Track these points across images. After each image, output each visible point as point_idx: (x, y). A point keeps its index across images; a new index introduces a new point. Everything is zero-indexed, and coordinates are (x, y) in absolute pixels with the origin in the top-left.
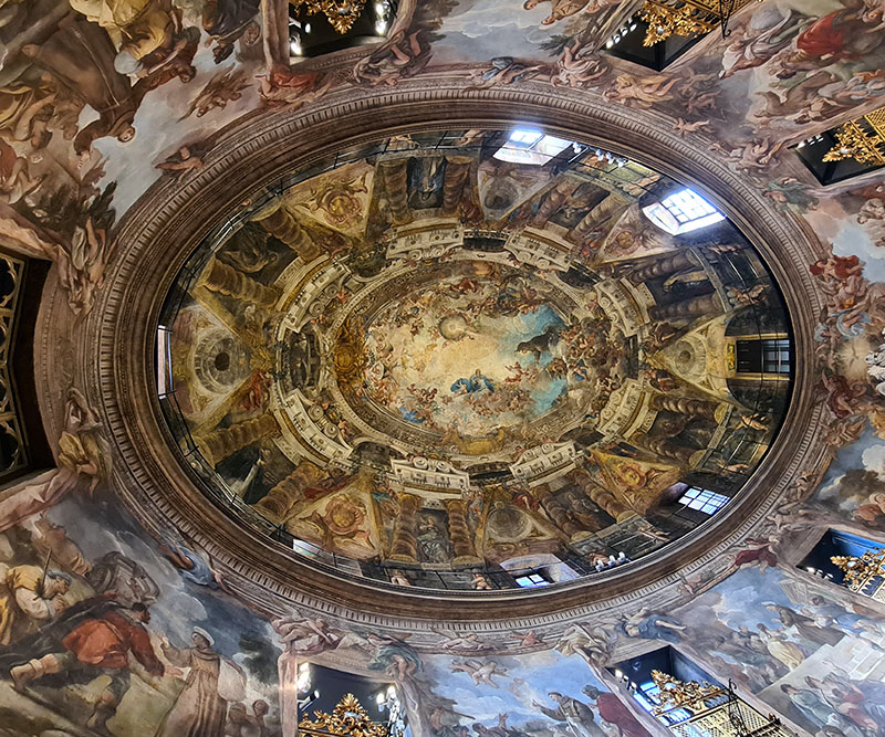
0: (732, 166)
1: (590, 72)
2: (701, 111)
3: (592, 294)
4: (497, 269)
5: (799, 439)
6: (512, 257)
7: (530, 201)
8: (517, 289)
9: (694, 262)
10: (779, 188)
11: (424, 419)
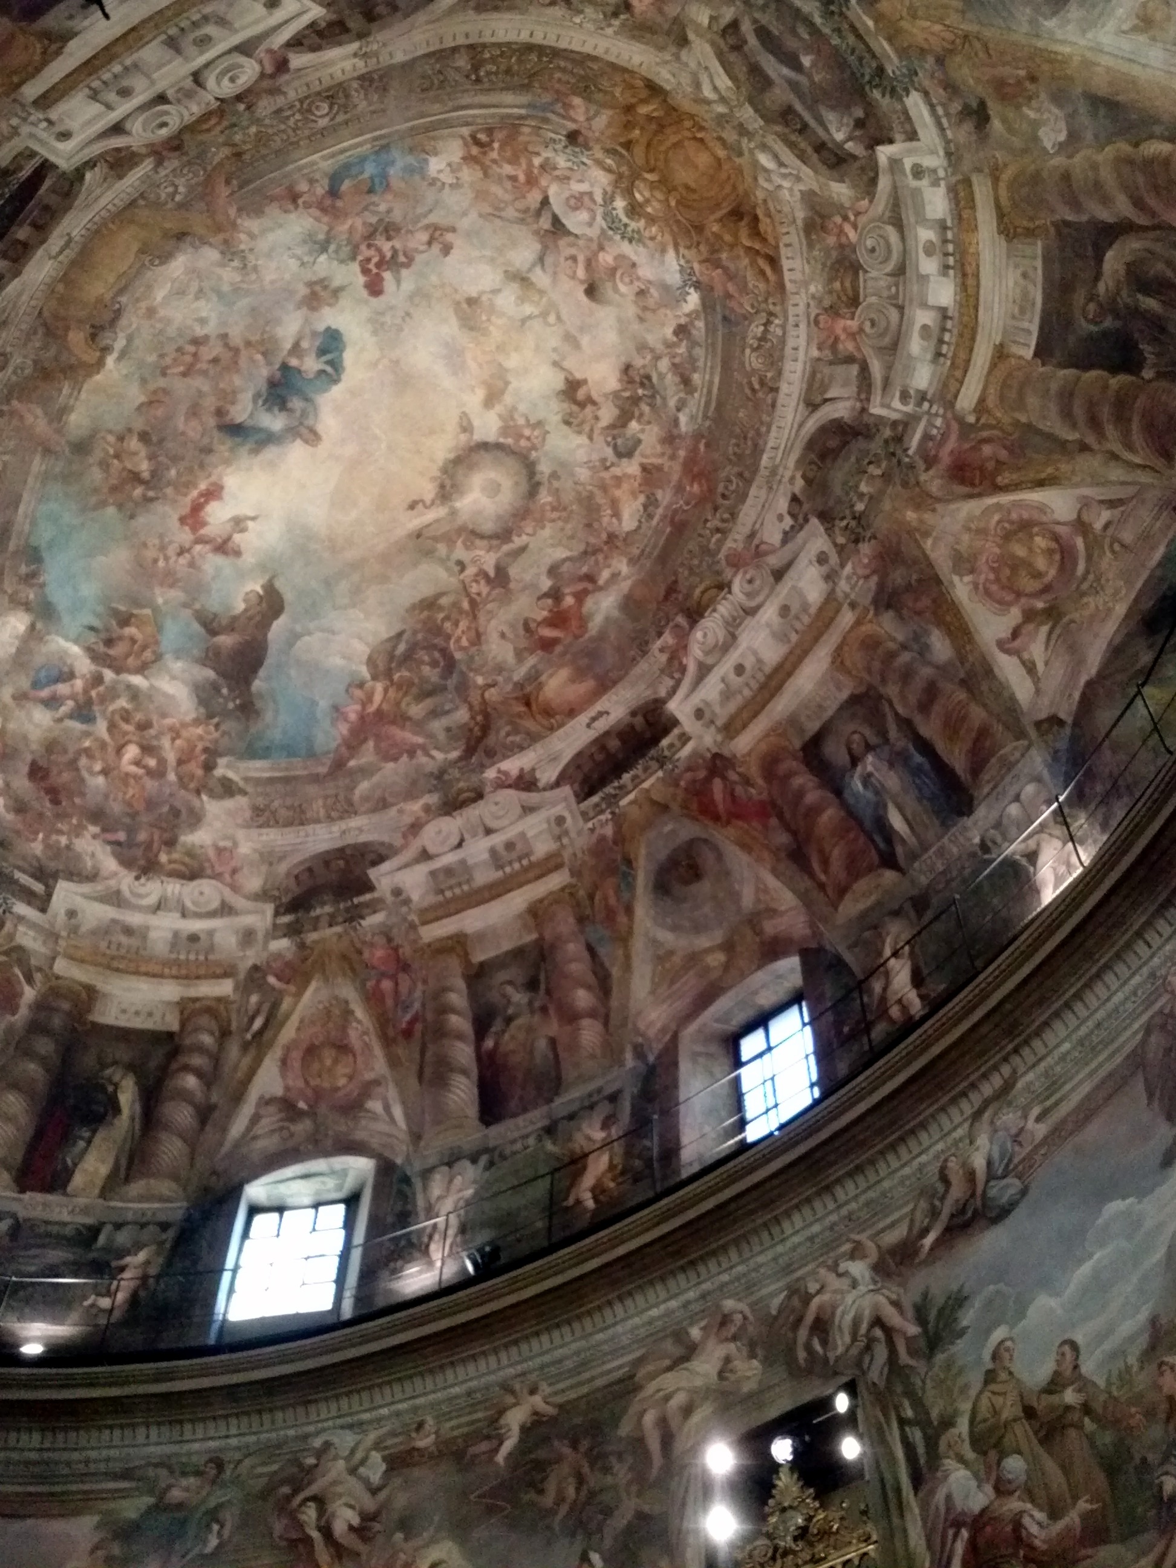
0: (345, 1440)
1: (822, 1327)
2: (541, 1467)
3: (254, 883)
4: (529, 724)
6: (526, 782)
7: (624, 939)
8: (437, 726)
9: (136, 1188)
10: (212, 1503)
11: (333, 192)
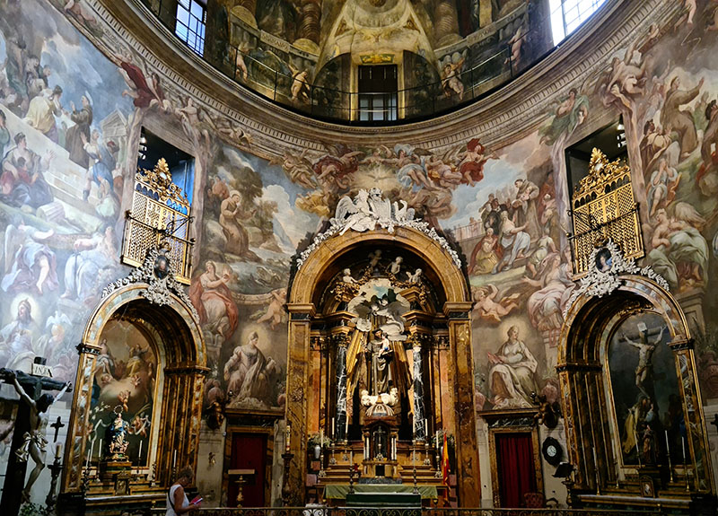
2: (710, 12)
5: (285, 130)
